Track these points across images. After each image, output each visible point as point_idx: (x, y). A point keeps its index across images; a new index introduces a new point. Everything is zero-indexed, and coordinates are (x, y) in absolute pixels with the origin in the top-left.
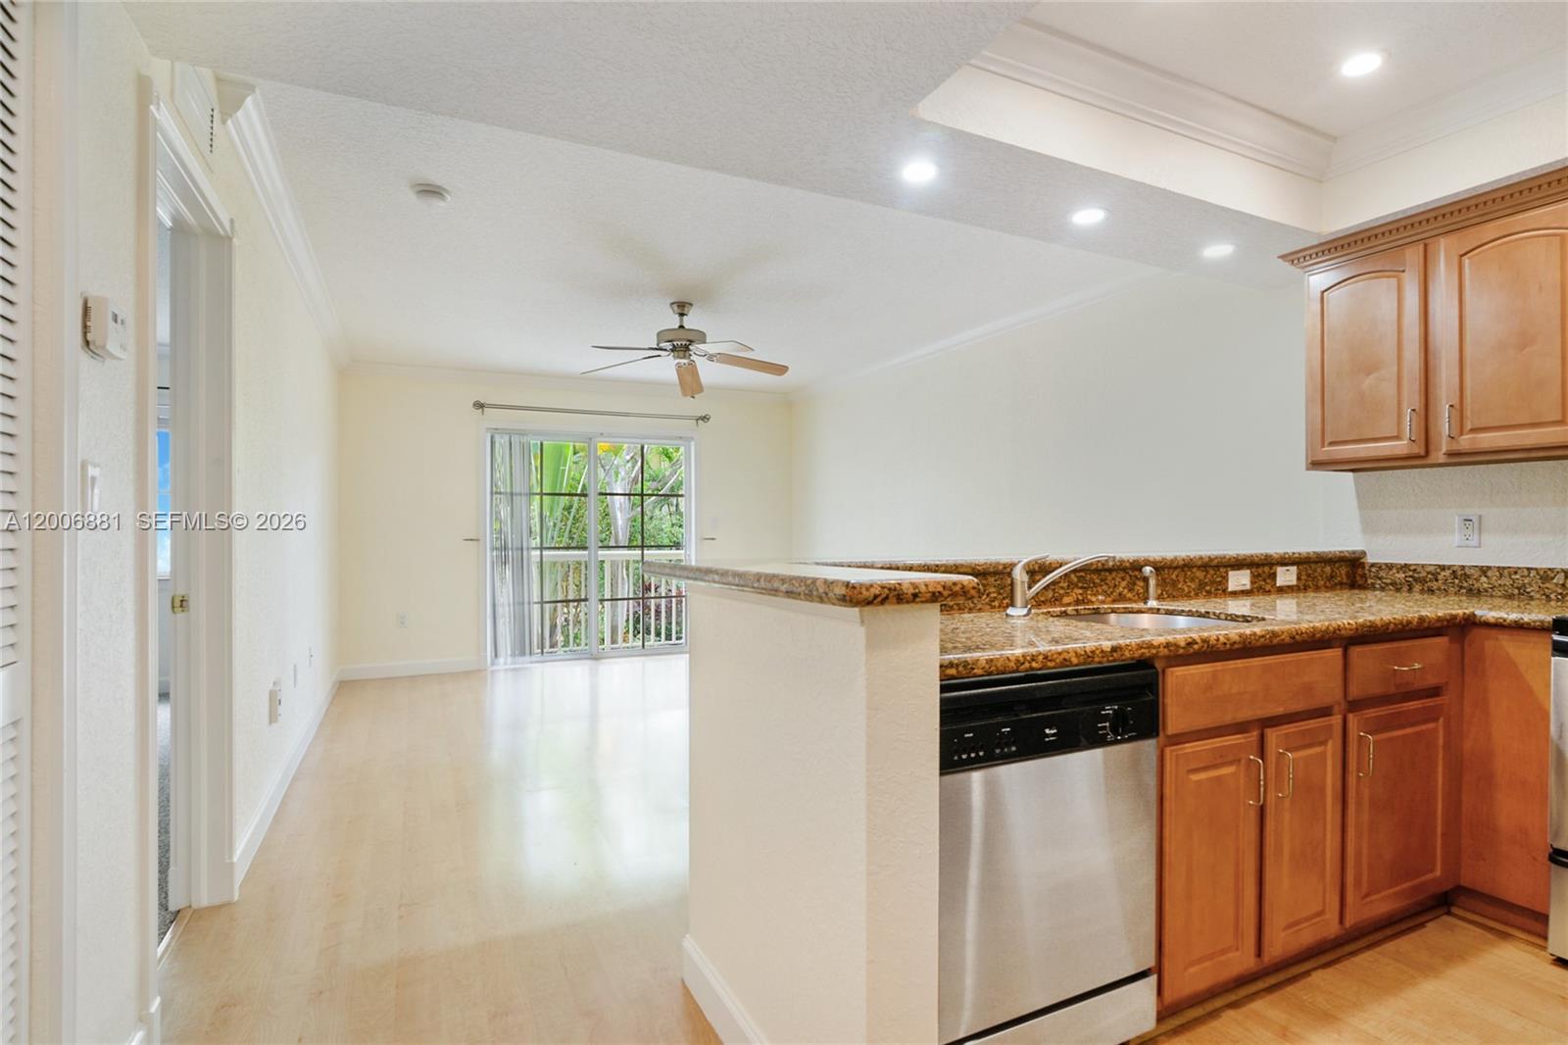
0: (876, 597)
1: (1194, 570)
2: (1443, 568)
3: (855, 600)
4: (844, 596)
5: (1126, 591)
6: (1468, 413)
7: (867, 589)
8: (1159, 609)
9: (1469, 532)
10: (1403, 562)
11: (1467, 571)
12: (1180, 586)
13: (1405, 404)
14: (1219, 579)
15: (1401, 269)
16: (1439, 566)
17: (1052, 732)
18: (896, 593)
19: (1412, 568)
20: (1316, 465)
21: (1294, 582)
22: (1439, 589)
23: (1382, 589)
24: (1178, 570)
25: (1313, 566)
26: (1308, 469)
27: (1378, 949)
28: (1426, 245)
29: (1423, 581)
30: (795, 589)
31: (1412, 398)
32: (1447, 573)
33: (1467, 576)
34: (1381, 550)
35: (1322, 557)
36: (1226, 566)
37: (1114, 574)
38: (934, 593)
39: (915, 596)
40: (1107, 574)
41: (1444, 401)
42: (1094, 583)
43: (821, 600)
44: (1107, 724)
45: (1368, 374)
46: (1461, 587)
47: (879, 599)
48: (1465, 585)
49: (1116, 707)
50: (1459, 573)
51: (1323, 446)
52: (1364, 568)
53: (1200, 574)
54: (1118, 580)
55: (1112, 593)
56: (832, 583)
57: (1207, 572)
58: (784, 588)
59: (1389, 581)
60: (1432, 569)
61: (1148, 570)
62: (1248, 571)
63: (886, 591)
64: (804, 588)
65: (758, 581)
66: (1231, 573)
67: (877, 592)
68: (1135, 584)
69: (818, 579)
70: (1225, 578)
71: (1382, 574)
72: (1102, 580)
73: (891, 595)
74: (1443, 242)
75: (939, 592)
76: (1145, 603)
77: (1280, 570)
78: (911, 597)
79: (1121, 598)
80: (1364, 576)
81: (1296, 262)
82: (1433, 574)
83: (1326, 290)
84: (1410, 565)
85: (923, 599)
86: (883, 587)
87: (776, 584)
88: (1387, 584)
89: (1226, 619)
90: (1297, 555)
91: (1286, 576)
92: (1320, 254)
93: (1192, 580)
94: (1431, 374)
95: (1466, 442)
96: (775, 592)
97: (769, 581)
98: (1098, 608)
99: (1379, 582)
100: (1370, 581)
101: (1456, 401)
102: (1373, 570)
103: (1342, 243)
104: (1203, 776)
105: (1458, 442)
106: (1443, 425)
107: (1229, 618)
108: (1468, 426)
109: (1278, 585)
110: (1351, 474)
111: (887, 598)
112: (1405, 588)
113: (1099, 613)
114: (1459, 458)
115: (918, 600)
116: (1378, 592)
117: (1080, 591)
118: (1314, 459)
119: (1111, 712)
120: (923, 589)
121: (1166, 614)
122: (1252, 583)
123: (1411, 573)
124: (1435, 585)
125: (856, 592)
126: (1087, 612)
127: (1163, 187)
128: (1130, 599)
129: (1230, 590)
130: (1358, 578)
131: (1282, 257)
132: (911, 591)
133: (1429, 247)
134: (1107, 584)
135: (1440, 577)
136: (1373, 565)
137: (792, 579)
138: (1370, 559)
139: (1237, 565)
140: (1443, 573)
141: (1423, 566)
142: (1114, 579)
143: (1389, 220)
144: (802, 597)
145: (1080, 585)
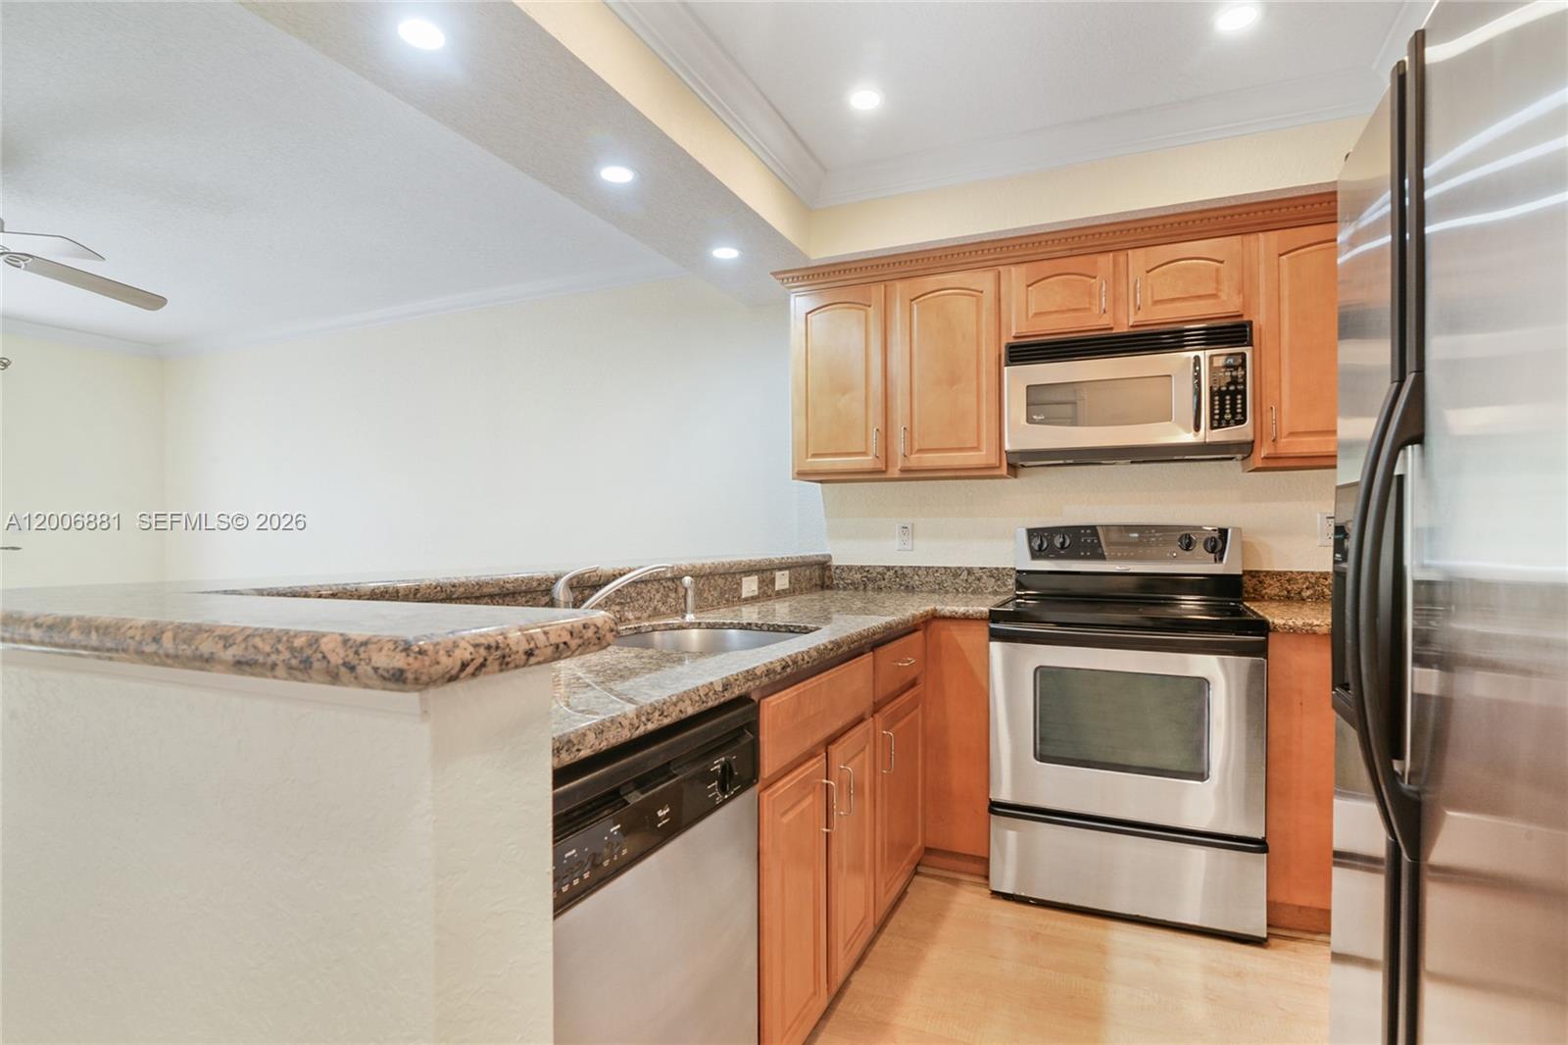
0: (464, 666)
1: (717, 578)
2: (888, 568)
3: (424, 678)
4: (402, 671)
5: (660, 604)
6: (916, 436)
7: (449, 654)
8: (700, 623)
9: (905, 538)
10: (859, 564)
11: (906, 571)
12: (705, 595)
13: (871, 424)
14: (735, 586)
15: (868, 304)
16: (886, 567)
17: (665, 812)
18: (499, 653)
19: (867, 569)
20: (802, 475)
21: (787, 586)
22: (885, 587)
23: (845, 589)
24: (704, 578)
25: (798, 569)
26: (793, 479)
27: (886, 930)
28: (885, 287)
29: (874, 580)
30: (261, 659)
31: (876, 422)
32: (891, 573)
33: (904, 575)
34: (846, 553)
35: (806, 560)
36: (740, 573)
37: (650, 585)
38: (557, 646)
39: (529, 654)
40: (643, 586)
41: (899, 425)
42: (631, 598)
43: (334, 677)
44: (716, 783)
45: (844, 394)
46: (901, 585)
47: (470, 669)
48: (904, 582)
49: (723, 759)
50: (900, 572)
51: (807, 458)
52: (830, 570)
53: (721, 582)
54: (653, 592)
55: (647, 607)
56: (365, 644)
57: (726, 579)
58: (229, 654)
59: (849, 581)
60: (880, 570)
61: (687, 580)
62: (756, 577)
63: (482, 652)
64: (286, 655)
65: (156, 640)
66: (744, 579)
67: (468, 656)
68: (668, 596)
69: (324, 635)
70: (739, 584)
71: (844, 575)
72: (638, 594)
73: (490, 659)
74: (899, 285)
75: (565, 643)
76: (683, 617)
77: (778, 574)
78: (524, 657)
79: (656, 613)
80: (830, 577)
81: (785, 281)
82: (881, 575)
83: (810, 313)
84: (865, 567)
85: (541, 659)
86: (476, 646)
87: (206, 647)
88: (848, 584)
89: (768, 630)
90: (790, 560)
91: (782, 581)
92: (800, 278)
93: (715, 589)
94: (889, 399)
95: (915, 461)
96: (205, 662)
97: (188, 641)
98: (639, 627)
99: (842, 582)
100: (835, 582)
101: (908, 426)
102: (838, 571)
103: (818, 272)
104: (791, 815)
105: (909, 460)
106: (899, 446)
107: (771, 629)
108: (916, 447)
109: (777, 589)
110: (819, 485)
111: (483, 665)
112: (862, 588)
113: (640, 633)
114: (910, 474)
115: (533, 660)
116: (841, 592)
117: (618, 608)
118: (801, 469)
119: (719, 766)
120: (542, 640)
121: (708, 628)
122: (759, 588)
123: (865, 574)
124: (883, 584)
125: (427, 660)
126: (629, 632)
127: (700, 162)
128: (664, 614)
129: (743, 596)
130: (826, 579)
131: (774, 274)
132: (524, 646)
133: (889, 288)
134: (643, 598)
135: (886, 577)
136: (837, 568)
137: (249, 635)
138: (835, 562)
139: (748, 572)
140: (888, 573)
141: (874, 567)
142: (649, 591)
143: (886, 254)
144: (281, 671)
145: (618, 600)
